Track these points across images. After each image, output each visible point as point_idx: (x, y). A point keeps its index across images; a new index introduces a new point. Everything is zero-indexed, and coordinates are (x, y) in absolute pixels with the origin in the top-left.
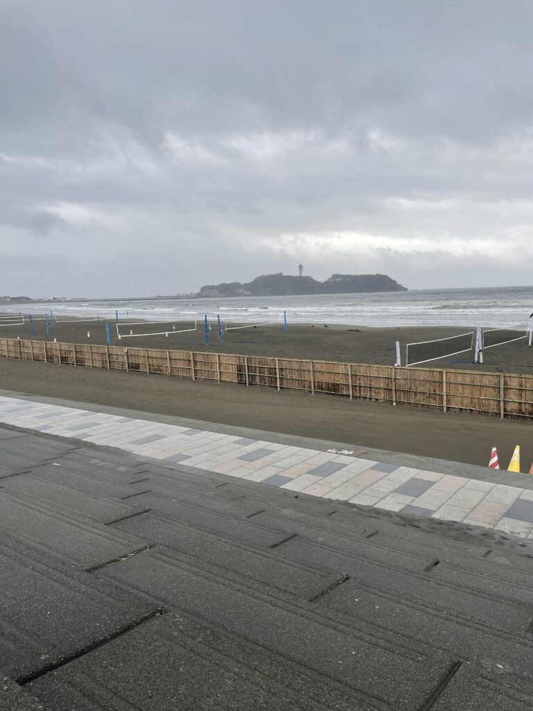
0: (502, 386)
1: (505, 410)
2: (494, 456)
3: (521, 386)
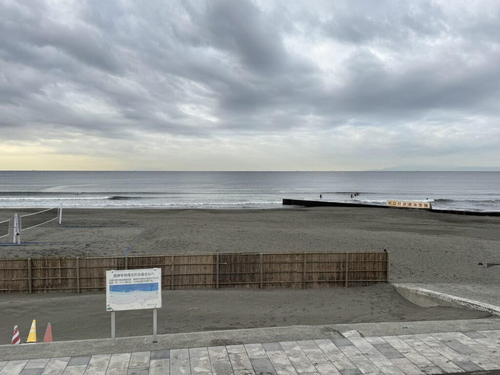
0: (29, 268)
1: (33, 286)
2: (16, 332)
3: (45, 266)
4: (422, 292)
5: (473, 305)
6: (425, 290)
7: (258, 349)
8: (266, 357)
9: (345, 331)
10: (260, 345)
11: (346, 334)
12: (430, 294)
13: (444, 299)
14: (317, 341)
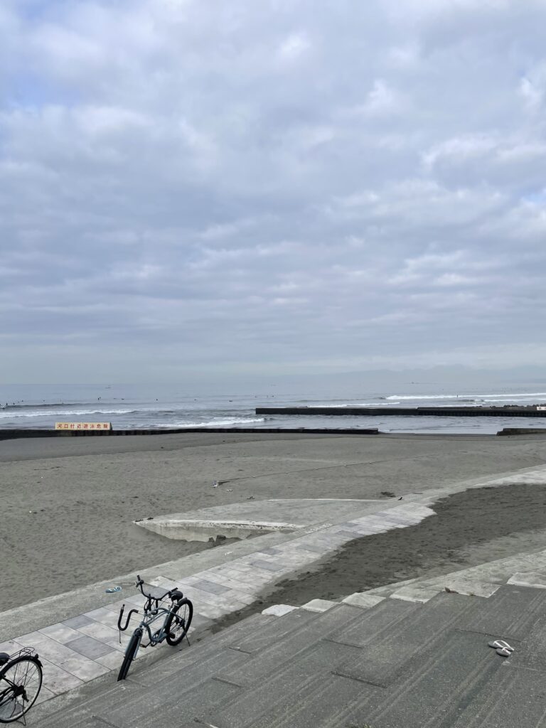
4: (174, 523)
5: (240, 525)
6: (176, 521)
7: (62, 630)
8: (82, 635)
9: (150, 580)
11: (154, 583)
12: (185, 524)
13: (204, 526)
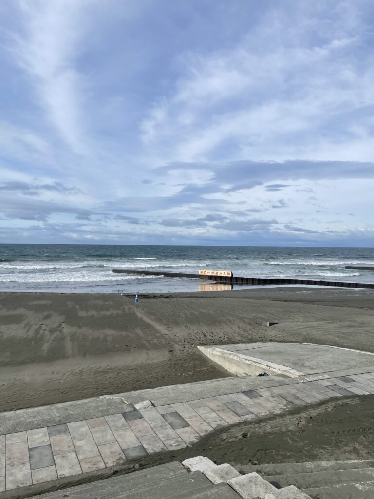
7: (41, 434)
8: (49, 443)
9: (137, 402)
10: (45, 429)
11: (137, 407)
12: (223, 354)
13: (234, 358)
14: (107, 418)
